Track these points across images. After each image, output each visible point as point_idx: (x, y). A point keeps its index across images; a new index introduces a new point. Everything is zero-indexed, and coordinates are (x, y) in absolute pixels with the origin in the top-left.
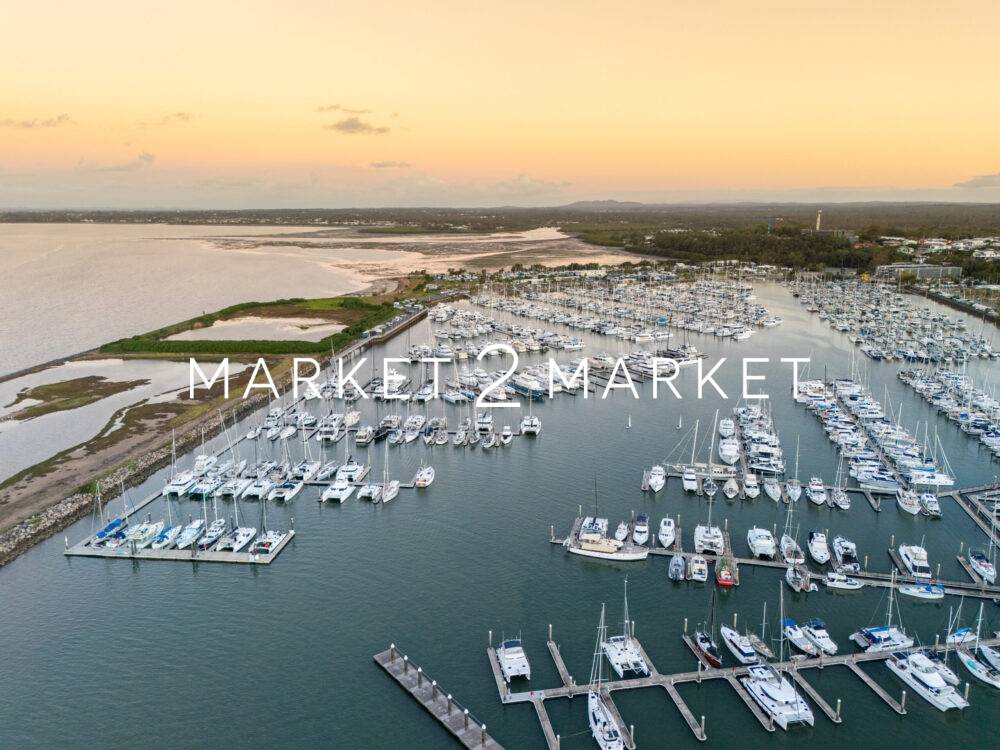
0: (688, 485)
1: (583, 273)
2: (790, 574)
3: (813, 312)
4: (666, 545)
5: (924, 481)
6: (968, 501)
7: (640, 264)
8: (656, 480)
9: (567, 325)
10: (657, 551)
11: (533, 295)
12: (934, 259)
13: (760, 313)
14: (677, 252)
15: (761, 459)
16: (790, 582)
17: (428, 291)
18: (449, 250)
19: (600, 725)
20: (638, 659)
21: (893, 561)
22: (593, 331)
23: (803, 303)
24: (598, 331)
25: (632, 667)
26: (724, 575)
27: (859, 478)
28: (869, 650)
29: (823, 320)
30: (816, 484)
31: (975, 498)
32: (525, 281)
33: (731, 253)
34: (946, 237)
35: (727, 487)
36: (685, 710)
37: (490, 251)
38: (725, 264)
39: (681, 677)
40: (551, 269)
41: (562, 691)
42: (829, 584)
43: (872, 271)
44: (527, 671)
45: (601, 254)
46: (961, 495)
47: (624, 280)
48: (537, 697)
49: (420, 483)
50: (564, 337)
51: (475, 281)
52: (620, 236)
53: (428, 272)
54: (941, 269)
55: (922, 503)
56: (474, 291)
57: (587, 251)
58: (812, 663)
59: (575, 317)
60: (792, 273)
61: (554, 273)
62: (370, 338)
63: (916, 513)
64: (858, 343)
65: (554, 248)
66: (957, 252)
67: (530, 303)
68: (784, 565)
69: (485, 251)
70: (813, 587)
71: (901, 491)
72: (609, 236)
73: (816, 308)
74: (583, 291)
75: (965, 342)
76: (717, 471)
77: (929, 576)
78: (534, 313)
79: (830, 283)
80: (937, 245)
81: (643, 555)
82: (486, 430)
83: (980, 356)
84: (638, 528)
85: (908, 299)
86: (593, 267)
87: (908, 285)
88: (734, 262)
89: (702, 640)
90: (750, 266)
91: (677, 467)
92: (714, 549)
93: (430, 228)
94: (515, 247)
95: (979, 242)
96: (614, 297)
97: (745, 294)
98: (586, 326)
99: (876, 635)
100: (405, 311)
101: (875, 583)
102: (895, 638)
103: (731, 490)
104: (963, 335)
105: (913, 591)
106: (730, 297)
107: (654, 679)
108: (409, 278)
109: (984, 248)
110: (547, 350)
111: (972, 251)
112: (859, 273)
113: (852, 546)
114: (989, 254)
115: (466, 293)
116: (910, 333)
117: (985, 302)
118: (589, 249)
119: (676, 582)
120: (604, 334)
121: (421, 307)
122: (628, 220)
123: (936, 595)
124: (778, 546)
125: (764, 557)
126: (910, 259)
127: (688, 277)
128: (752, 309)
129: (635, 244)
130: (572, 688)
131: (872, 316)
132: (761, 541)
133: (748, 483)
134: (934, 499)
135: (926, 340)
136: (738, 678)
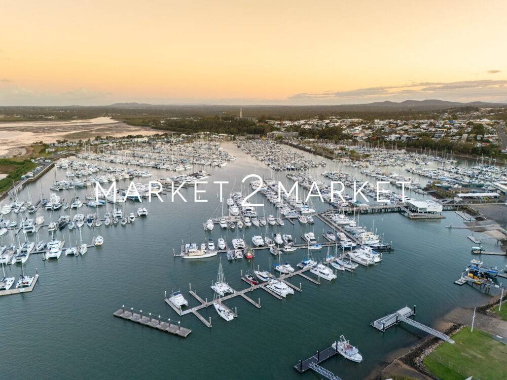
0: (223, 226)
1: (136, 140)
2: (272, 250)
3: (247, 153)
4: (223, 248)
5: (306, 212)
6: (321, 216)
7: (164, 135)
8: (210, 225)
9: (138, 165)
10: (220, 251)
11: (113, 152)
12: (288, 129)
13: (227, 155)
14: (179, 129)
15: (248, 212)
16: (272, 252)
17: (49, 153)
18: (49, 130)
19: (222, 312)
20: (228, 288)
21: (303, 240)
22: (153, 167)
23: (243, 150)
24: (156, 167)
25: (227, 291)
26: (249, 254)
27: (284, 214)
28: (304, 268)
29: (253, 156)
30: (271, 218)
31: (323, 215)
32: (106, 145)
33: (205, 129)
34: (291, 120)
35: (238, 224)
36: (250, 300)
37: (75, 130)
38: (204, 134)
39: (246, 291)
40: (117, 138)
41: (203, 306)
42: (285, 251)
43: (266, 135)
44: (186, 303)
45: (140, 130)
46: (318, 215)
47: (158, 143)
48: (194, 310)
49: (97, 243)
50: (139, 171)
51: (76, 146)
52: (147, 121)
53: (44, 143)
54: (291, 133)
55: (307, 219)
56: (78, 151)
57: (131, 129)
58: (288, 276)
59: (142, 161)
60: (234, 137)
61: (120, 140)
62: (27, 180)
63: (306, 223)
64: (269, 165)
65: (112, 128)
66: (295, 126)
67: (114, 156)
68: (269, 248)
69: (71, 130)
70: (280, 252)
71: (300, 216)
72: (141, 121)
73: (249, 152)
74: (140, 149)
75: (306, 162)
76: (233, 219)
77: (316, 242)
78: (118, 160)
79: (250, 141)
80: (288, 123)
81: (215, 253)
82: (119, 217)
83: (312, 166)
84: (210, 244)
85: (282, 146)
86: (141, 136)
87: (280, 140)
88: (208, 133)
89: (249, 277)
90: (215, 134)
91: (216, 219)
92: (242, 247)
93: (29, 118)
94: (90, 128)
95: (302, 122)
96: (156, 151)
97: (217, 147)
98: (149, 165)
99: (305, 262)
100: (40, 164)
101: (300, 248)
102: (311, 263)
103: (241, 225)
104: (304, 159)
105: (313, 248)
106: (211, 149)
107: (236, 294)
108: (32, 146)
109: (304, 124)
110: (133, 178)
111: (301, 126)
112: (261, 136)
113: (290, 236)
114: (307, 127)
115: (73, 152)
116: (286, 160)
117: (309, 146)
118: (132, 128)
119: (231, 261)
120: (159, 168)
121: (50, 161)
122: (147, 113)
123: (319, 247)
124: (264, 241)
125: (260, 246)
126: (278, 129)
127: (190, 140)
128: (223, 154)
129: (156, 125)
130: (205, 304)
131: (271, 154)
132: (258, 240)
133: (246, 221)
134: (311, 217)
135: (293, 162)
136: (265, 286)
